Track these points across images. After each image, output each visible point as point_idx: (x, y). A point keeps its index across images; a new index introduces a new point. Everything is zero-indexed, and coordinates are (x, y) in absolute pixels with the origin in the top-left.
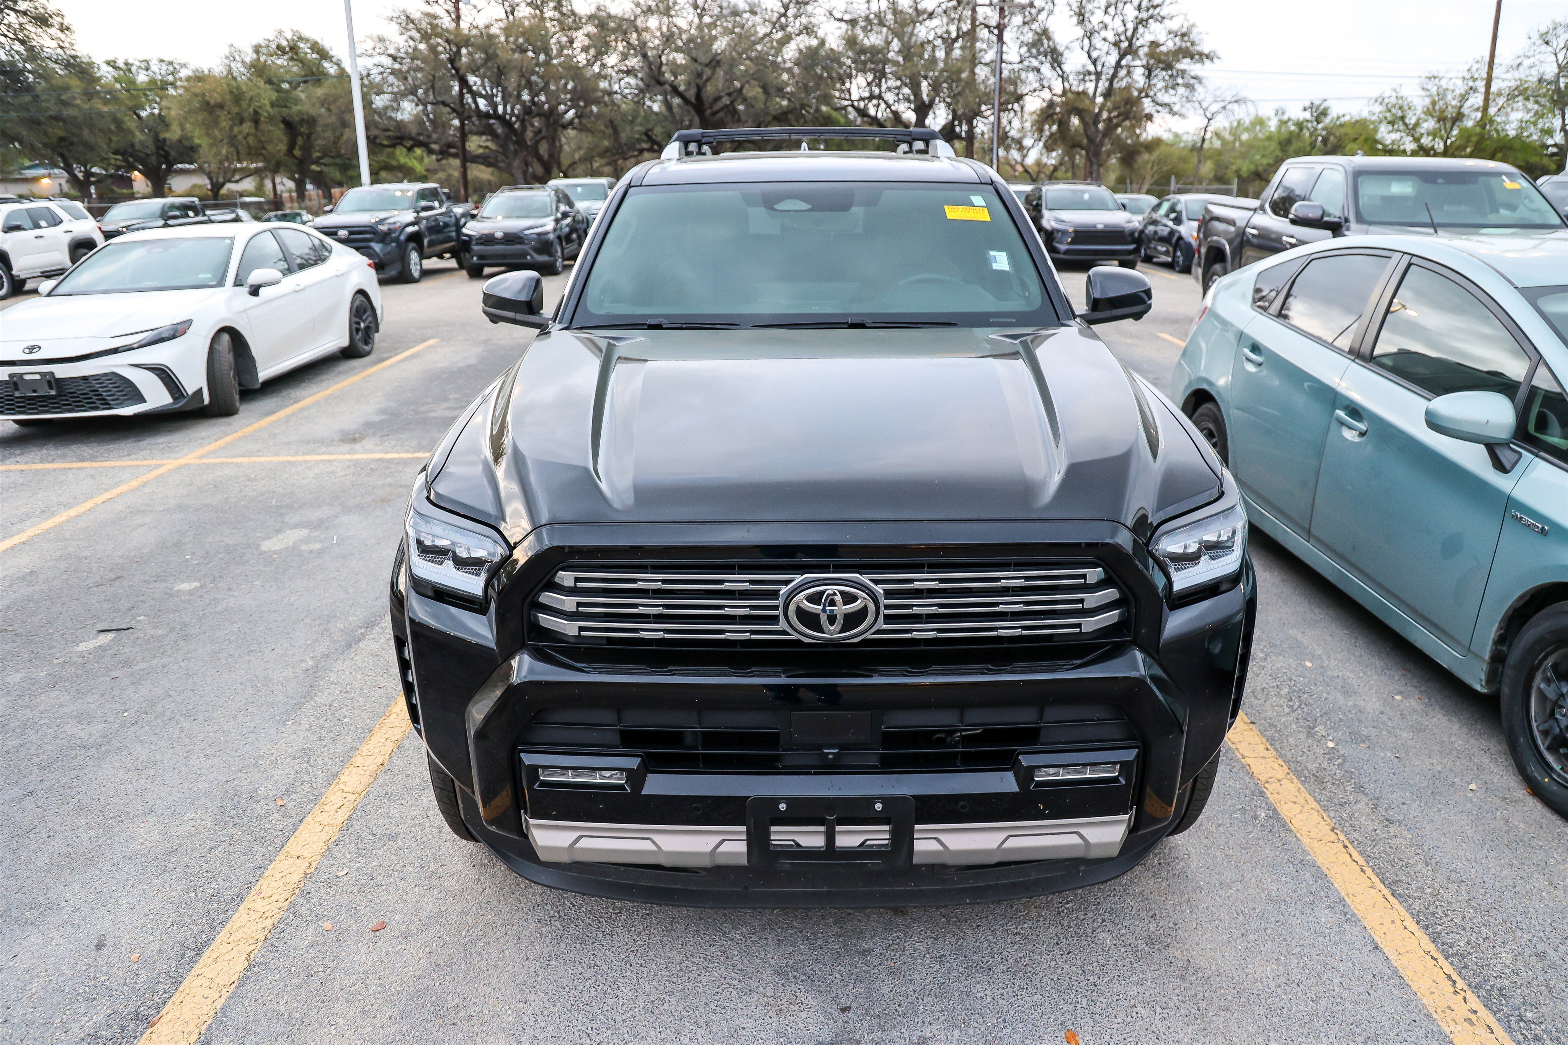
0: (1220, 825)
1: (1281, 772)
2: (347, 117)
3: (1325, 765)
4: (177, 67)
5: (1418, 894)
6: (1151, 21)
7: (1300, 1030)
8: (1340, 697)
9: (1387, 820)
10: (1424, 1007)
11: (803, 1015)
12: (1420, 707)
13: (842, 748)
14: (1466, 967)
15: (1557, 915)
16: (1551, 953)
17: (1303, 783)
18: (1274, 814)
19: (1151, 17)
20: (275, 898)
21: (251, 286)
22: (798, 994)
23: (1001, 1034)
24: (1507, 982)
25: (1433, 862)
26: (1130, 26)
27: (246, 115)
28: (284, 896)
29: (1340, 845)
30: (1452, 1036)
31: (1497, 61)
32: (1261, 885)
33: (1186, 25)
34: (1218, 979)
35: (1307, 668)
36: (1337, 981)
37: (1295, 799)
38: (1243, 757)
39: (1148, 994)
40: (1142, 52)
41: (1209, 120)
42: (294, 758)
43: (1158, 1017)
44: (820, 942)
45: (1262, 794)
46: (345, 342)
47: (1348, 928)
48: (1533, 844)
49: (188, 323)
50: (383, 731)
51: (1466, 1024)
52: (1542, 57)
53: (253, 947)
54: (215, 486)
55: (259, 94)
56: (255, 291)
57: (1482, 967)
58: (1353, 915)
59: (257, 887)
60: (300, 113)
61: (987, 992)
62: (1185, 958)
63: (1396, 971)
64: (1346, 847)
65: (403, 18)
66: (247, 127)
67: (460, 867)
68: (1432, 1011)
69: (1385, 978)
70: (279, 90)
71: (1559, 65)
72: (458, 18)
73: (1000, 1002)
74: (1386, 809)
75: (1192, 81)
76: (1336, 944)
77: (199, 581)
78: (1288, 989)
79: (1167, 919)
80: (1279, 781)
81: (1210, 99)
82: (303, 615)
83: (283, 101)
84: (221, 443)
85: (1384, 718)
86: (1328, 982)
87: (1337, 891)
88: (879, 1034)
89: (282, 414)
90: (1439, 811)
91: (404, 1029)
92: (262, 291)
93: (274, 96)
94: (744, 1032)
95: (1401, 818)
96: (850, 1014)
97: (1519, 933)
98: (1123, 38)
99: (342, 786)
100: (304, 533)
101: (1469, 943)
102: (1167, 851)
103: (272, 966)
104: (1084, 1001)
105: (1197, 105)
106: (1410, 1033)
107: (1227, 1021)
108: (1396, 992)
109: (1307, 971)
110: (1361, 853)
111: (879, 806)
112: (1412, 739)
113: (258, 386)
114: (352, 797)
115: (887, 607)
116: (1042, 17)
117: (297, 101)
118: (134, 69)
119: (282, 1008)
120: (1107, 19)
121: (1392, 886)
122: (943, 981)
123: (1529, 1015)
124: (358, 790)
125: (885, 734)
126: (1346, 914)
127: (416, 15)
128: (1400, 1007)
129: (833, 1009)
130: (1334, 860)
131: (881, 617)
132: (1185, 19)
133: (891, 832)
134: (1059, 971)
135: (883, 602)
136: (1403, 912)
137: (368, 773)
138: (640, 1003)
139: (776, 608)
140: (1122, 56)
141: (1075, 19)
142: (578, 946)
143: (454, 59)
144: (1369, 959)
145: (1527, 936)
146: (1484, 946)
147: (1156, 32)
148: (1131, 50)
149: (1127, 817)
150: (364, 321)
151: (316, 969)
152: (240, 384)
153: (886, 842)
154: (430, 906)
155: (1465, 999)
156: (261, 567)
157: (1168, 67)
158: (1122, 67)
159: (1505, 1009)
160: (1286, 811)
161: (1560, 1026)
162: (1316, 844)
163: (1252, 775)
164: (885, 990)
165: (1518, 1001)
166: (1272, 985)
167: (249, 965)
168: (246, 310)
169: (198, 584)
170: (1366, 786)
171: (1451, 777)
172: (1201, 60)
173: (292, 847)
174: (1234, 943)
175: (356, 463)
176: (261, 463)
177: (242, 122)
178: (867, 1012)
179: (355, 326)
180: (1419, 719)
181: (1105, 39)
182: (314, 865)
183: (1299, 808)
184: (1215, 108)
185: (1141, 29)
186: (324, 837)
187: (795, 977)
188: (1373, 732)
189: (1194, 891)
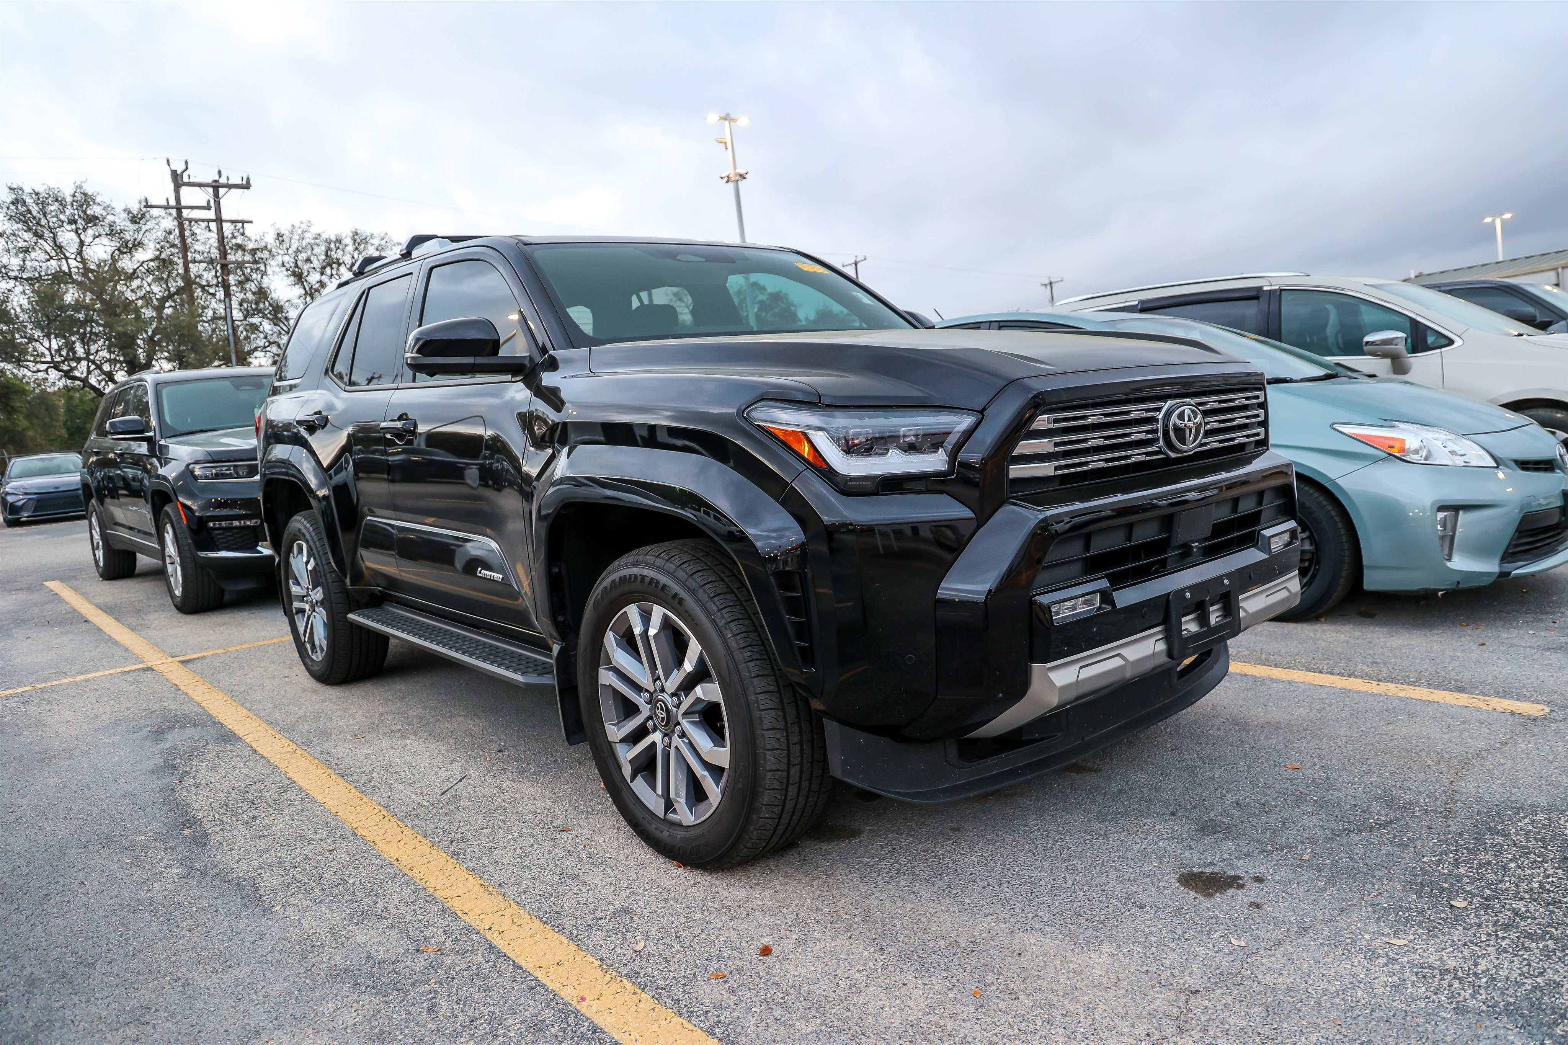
5: (1292, 665)
14: (1362, 677)
16: (1377, 660)
20: (608, 993)
25: (1273, 653)
28: (616, 987)
62: (1264, 722)
88: (1213, 812)
96: (1180, 814)
101: (1344, 670)
111: (1226, 582)
121: (1279, 666)
128: (1373, 697)
136: (1302, 672)
139: (1156, 431)
145: (1358, 659)
146: (1352, 669)
155: (1385, 685)
173: (533, 962)
178: (1186, 809)
182: (591, 959)
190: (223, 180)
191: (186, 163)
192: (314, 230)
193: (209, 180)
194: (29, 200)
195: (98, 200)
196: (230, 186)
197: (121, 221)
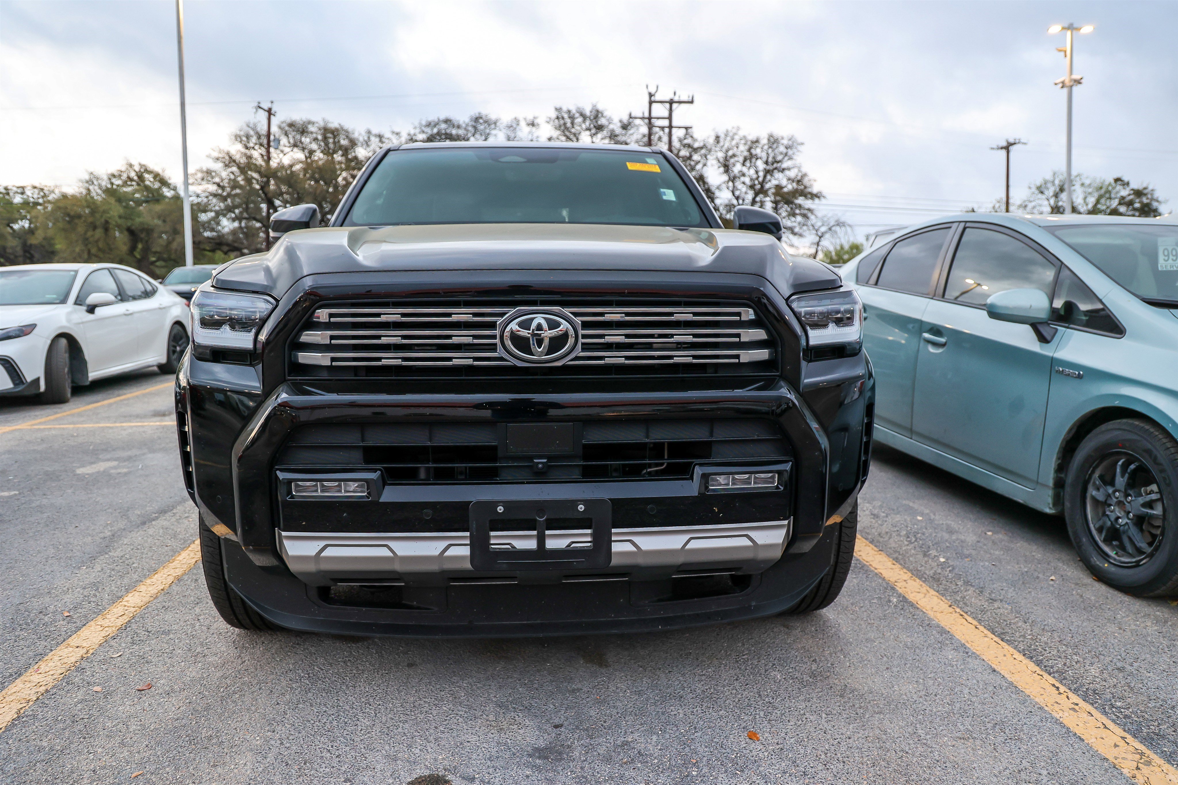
0: (862, 607)
1: (907, 576)
2: (178, 227)
3: (939, 571)
4: (47, 192)
5: (1021, 639)
6: (776, 171)
7: (941, 722)
8: (946, 536)
9: (991, 599)
10: (1037, 703)
11: (521, 731)
12: (1006, 538)
13: (550, 458)
14: (1065, 679)
15: (1129, 646)
16: (1129, 668)
17: (924, 582)
18: (904, 599)
19: (776, 168)
20: (51, 673)
21: (88, 306)
22: (517, 718)
23: (692, 737)
24: (1098, 686)
25: (1030, 621)
26: (761, 174)
27: (98, 223)
28: (60, 672)
29: (958, 615)
30: (1061, 719)
31: (1011, 201)
32: (898, 639)
33: (800, 174)
34: (871, 695)
35: (919, 521)
36: (966, 691)
37: (918, 590)
38: (876, 569)
39: (814, 707)
40: (770, 193)
41: (820, 237)
42: (84, 588)
43: (823, 720)
44: (536, 686)
45: (893, 589)
46: (163, 360)
47: (970, 661)
48: (1103, 607)
49: (33, 326)
50: (166, 570)
51: (1071, 712)
52: (1040, 202)
53: (25, 705)
54: (42, 440)
55: (110, 209)
56: (91, 309)
57: (1078, 678)
58: (974, 653)
59: (36, 667)
60: (142, 223)
61: (680, 711)
62: (843, 684)
63: (1011, 683)
64: (962, 615)
65: (227, 158)
66: (99, 233)
67: (223, 649)
68: (1044, 705)
69: (1004, 688)
70: (127, 207)
71: (1052, 207)
72: (269, 158)
73: (691, 717)
74: (990, 594)
75: (806, 212)
76: (962, 670)
77: (18, 490)
78: (928, 699)
79: (826, 662)
80: (905, 581)
81: (819, 224)
82: (107, 507)
83: (129, 214)
84: (52, 417)
85: (980, 544)
86: (959, 693)
87: (958, 640)
88: (587, 741)
89: (106, 402)
90: (1030, 592)
91: (159, 753)
92: (97, 310)
93: (121, 211)
94: (469, 744)
95: (1001, 598)
96: (563, 729)
97: (1102, 657)
98: (756, 182)
99: (124, 603)
100: (115, 463)
101: (1065, 664)
102: (821, 623)
103: (40, 717)
104: (762, 714)
105: (811, 228)
106: (1028, 719)
107: (881, 721)
108: (1013, 696)
109: (941, 687)
110: (974, 618)
111: (581, 508)
112: (1004, 554)
113: (88, 383)
114: (133, 610)
115: (584, 336)
116: (699, 167)
117: (139, 215)
118: (11, 194)
119: (45, 744)
120: (745, 169)
121: (1002, 636)
122: (641, 706)
123: (1119, 704)
124: (140, 605)
125: (585, 446)
126: (967, 653)
127: (237, 157)
128: (1018, 704)
129: (548, 727)
130: (953, 622)
131: (579, 345)
132: (799, 171)
133: (593, 535)
134: (739, 696)
135: (581, 332)
136: (1012, 650)
137: (150, 595)
138: (377, 728)
139: (494, 337)
140: (756, 194)
141: (722, 169)
142: (324, 695)
143: (264, 187)
144: (989, 678)
145: (1108, 659)
146: (1077, 666)
147: (779, 179)
148: (762, 191)
149: (786, 522)
150: (180, 346)
151: (81, 717)
152: (73, 382)
153: (589, 544)
154: (193, 672)
155: (1068, 697)
156: (73, 482)
157: (788, 202)
158: (756, 202)
159: (1099, 701)
160: (912, 597)
161: (1143, 709)
162: (938, 615)
163: (884, 579)
164: (592, 713)
165: (1109, 696)
166: (915, 697)
167: (18, 717)
168: (82, 323)
169: (17, 492)
170: (972, 581)
171: (1036, 574)
172: (812, 198)
173: (74, 641)
174: (881, 674)
175: (164, 427)
176: (84, 428)
177: (95, 228)
178: (577, 727)
179: (172, 348)
180: (1007, 544)
181: (744, 183)
182: (91, 651)
183: (923, 595)
184: (823, 229)
185: (769, 177)
186: (104, 634)
187: (514, 708)
188: (974, 553)
189: (846, 645)
190: (676, 99)
191: (657, 87)
192: (741, 133)
193: (667, 99)
194: (566, 116)
195: (605, 114)
196: (680, 102)
197: (616, 127)
